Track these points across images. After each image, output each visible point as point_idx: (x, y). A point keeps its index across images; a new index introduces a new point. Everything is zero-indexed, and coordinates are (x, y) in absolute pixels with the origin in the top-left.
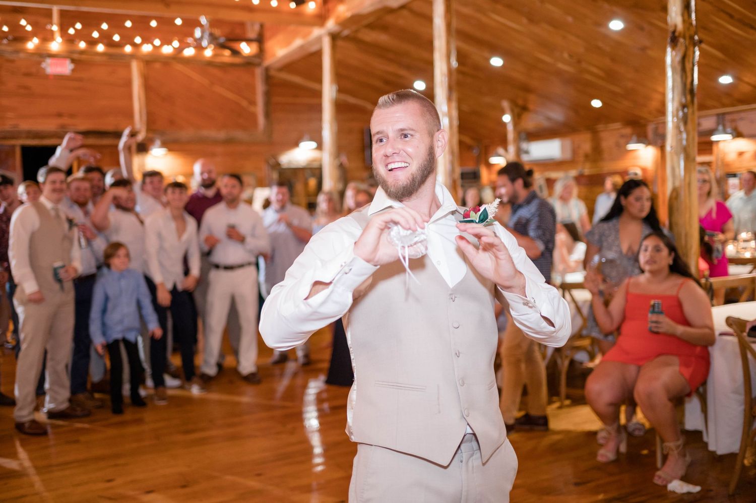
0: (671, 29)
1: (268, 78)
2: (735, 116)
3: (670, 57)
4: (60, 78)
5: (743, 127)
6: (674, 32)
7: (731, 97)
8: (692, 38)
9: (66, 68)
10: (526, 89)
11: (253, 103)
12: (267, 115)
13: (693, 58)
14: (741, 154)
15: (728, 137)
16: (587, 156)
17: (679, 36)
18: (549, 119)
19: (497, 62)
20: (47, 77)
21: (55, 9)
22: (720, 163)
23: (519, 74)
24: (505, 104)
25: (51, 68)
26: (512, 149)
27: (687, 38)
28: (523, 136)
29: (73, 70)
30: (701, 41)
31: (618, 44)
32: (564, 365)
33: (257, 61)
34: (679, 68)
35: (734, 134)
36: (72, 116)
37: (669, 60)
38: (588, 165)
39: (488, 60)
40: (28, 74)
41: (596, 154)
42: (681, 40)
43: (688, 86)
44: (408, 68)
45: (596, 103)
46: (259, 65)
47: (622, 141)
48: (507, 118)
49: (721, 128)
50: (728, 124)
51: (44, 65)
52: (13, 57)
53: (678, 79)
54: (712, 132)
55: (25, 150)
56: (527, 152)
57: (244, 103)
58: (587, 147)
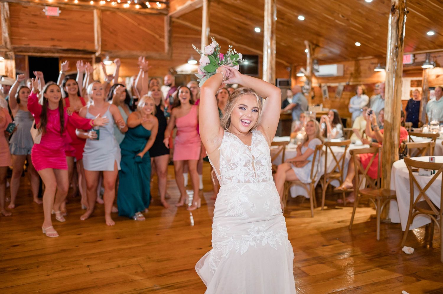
0: (393, 4)
1: (171, 22)
2: (436, 55)
3: (391, 19)
4: (53, 18)
5: (440, 61)
6: (394, 6)
7: (434, 43)
8: (403, 9)
9: (56, 12)
10: (319, 35)
11: (162, 37)
12: (170, 44)
13: (403, 21)
14: (438, 76)
15: (432, 66)
16: (352, 74)
17: (396, 8)
18: (331, 52)
19: (301, 18)
20: (45, 17)
22: (426, 81)
23: (314, 26)
24: (306, 43)
25: (48, 12)
26: (308, 68)
27: (401, 10)
28: (316, 61)
29: (60, 14)
30: (408, 12)
31: (370, 11)
32: (325, 187)
33: (165, 12)
34: (395, 26)
35: (435, 65)
36: (59, 40)
37: (390, 21)
38: (352, 80)
39: (297, 17)
40: (35, 15)
41: (357, 74)
42: (397, 11)
43: (400, 36)
44: (251, 19)
45: (358, 44)
46: (166, 15)
47: (372, 66)
48: (307, 51)
49: (427, 61)
50: (432, 59)
51: (44, 10)
52: (27, 5)
53: (394, 32)
54: (422, 63)
55: (31, 58)
56: (317, 71)
57: (157, 37)
58: (352, 69)
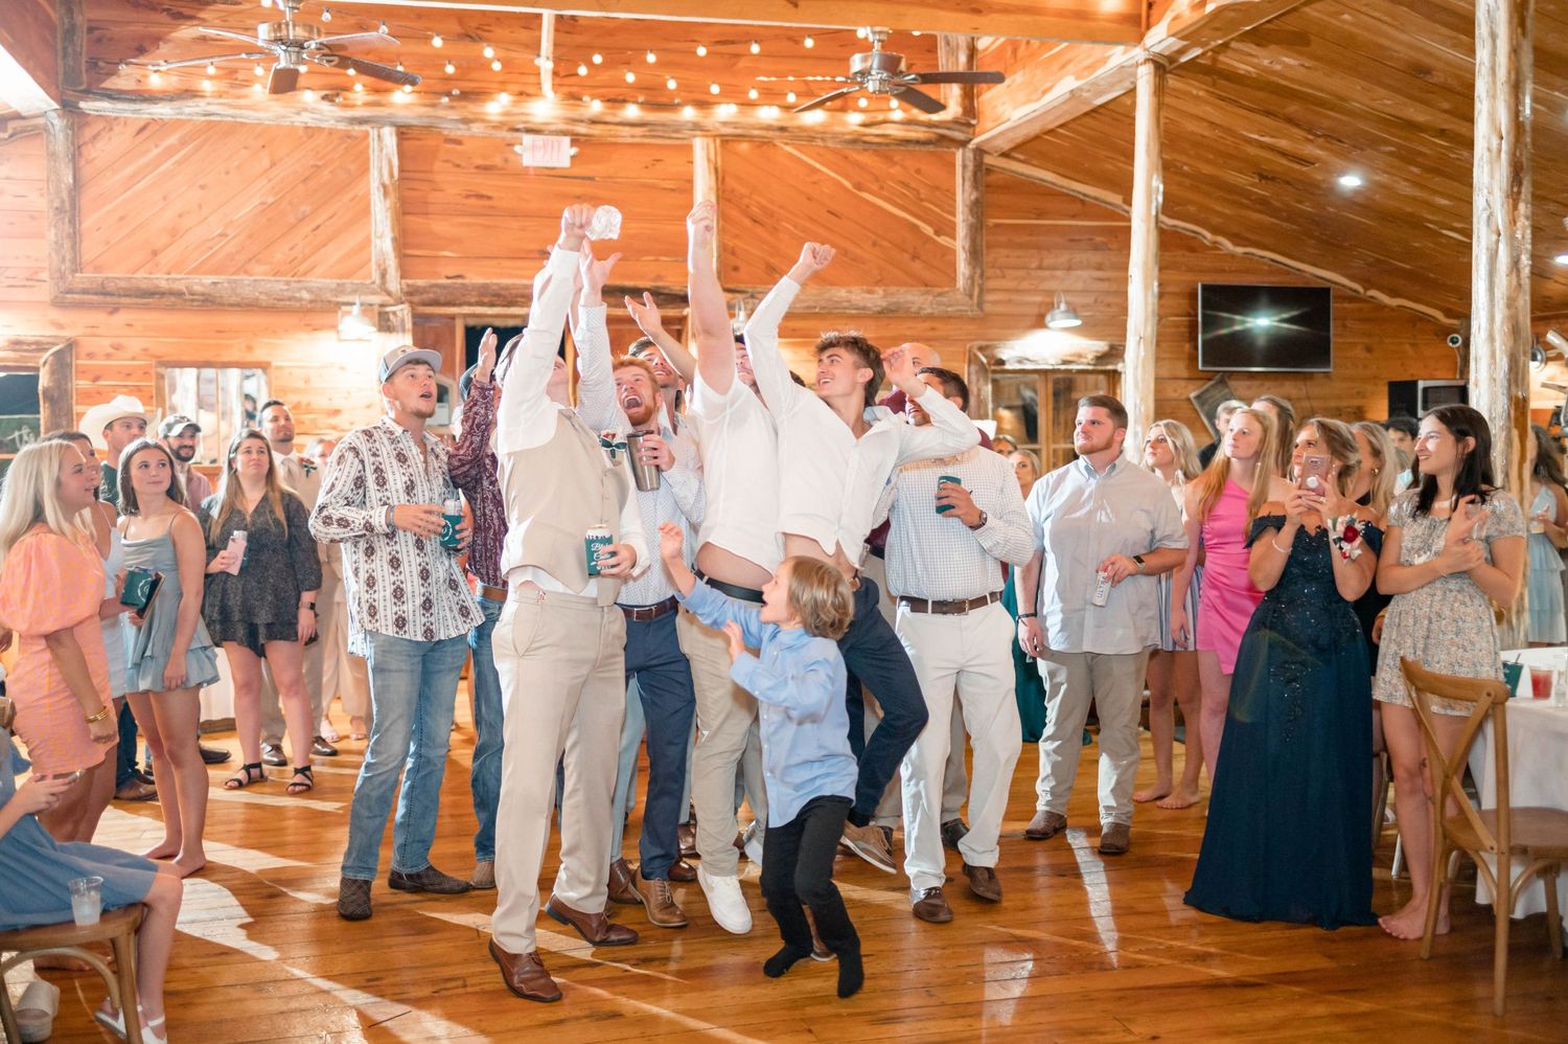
1: (981, 172)
4: (550, 174)
9: (561, 154)
11: (948, 229)
12: (975, 254)
20: (522, 173)
21: (548, 16)
25: (533, 154)
29: (574, 159)
33: (960, 132)
40: (485, 169)
46: (964, 143)
51: (517, 149)
52: (459, 132)
57: (929, 230)
